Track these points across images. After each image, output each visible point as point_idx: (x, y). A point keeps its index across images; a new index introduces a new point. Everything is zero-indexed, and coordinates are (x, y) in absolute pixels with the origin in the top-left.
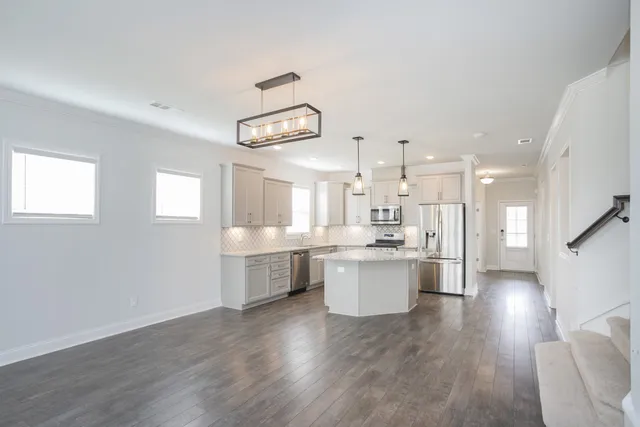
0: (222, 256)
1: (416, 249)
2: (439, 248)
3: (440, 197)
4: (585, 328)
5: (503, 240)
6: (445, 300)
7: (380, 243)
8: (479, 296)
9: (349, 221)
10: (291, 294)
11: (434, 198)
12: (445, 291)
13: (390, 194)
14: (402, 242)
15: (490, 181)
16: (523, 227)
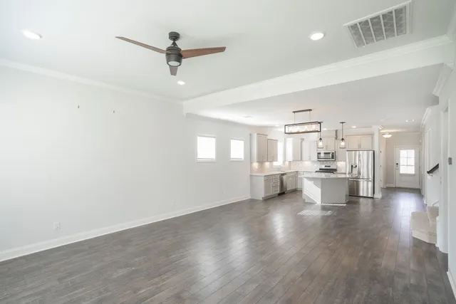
0: (251, 176)
1: (345, 174)
2: (359, 173)
3: (360, 146)
4: (435, 205)
5: (399, 169)
6: (361, 200)
7: (322, 170)
8: (383, 198)
9: (304, 159)
10: (279, 194)
11: (356, 148)
12: (361, 195)
13: (329, 145)
14: (336, 170)
15: (390, 136)
16: (412, 161)
